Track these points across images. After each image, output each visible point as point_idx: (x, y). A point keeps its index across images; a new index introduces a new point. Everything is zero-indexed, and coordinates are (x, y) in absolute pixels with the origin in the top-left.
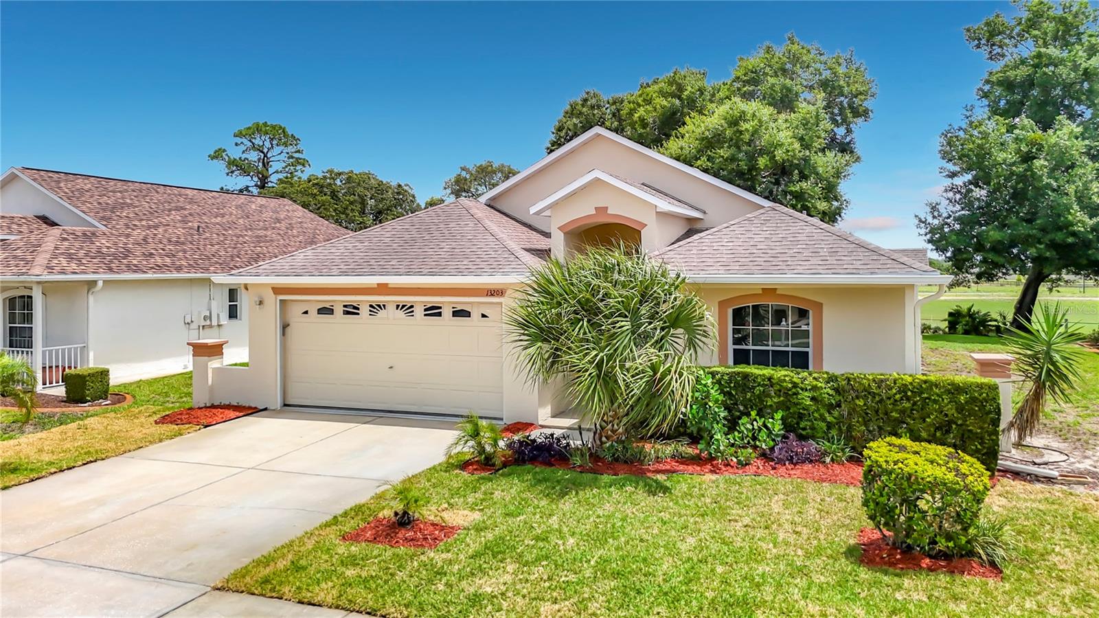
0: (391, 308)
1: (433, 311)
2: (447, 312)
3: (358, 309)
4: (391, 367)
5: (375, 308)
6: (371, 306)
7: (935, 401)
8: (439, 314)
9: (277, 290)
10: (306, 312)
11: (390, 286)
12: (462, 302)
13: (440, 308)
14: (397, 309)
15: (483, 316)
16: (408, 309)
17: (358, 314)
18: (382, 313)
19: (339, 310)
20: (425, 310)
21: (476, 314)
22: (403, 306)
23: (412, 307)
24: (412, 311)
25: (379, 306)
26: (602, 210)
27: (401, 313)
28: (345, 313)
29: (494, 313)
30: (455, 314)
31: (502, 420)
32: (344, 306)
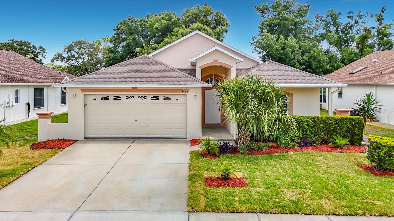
0: (136, 97)
1: (155, 98)
2: (161, 98)
3: (121, 98)
4: (136, 121)
5: (128, 97)
6: (127, 96)
7: (345, 124)
8: (158, 99)
9: (83, 90)
10: (95, 99)
11: (138, 88)
12: (167, 94)
13: (158, 97)
14: (139, 97)
15: (177, 100)
16: (144, 97)
17: (121, 100)
18: (132, 99)
19: (111, 98)
20: (152, 98)
21: (173, 98)
22: (142, 96)
23: (146, 96)
24: (146, 98)
25: (131, 96)
26: (216, 61)
27: (141, 99)
28: (114, 99)
29: (181, 98)
30: (164, 99)
31: (186, 138)
32: (114, 97)
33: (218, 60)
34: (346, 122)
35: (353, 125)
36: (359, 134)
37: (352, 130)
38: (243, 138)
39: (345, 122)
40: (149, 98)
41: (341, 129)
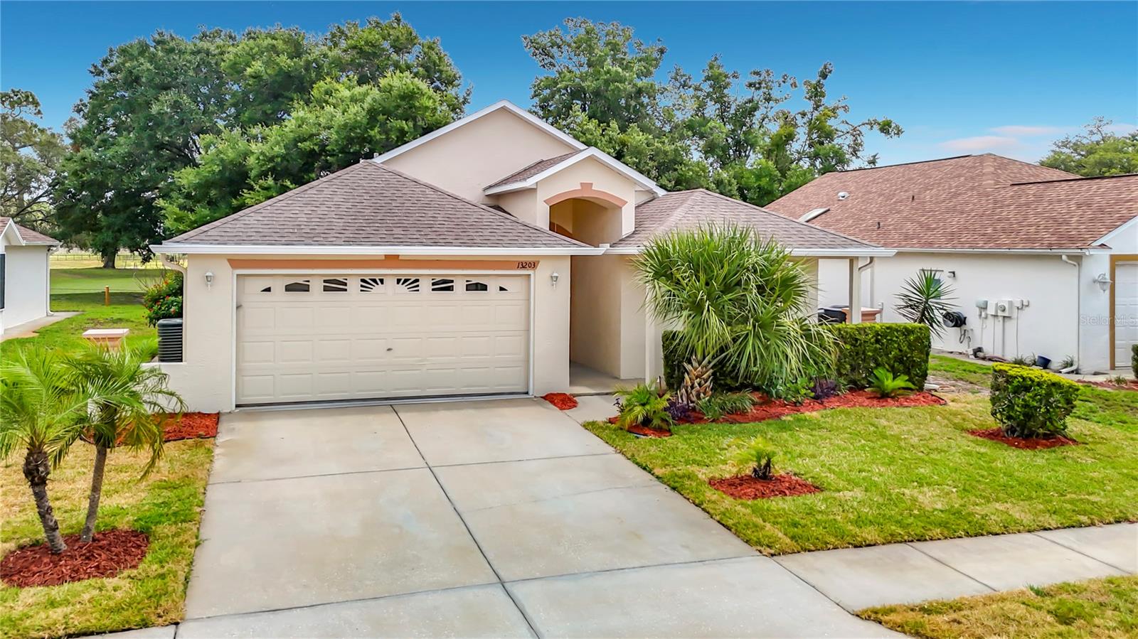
0: (390, 283)
1: (444, 286)
2: (459, 285)
3: (346, 284)
4: (389, 350)
5: (366, 284)
6: (363, 281)
8: (450, 289)
9: (235, 262)
10: (268, 290)
11: (400, 258)
12: (476, 274)
13: (452, 281)
14: (398, 283)
15: (502, 289)
16: (413, 284)
17: (346, 290)
18: (378, 289)
19: (317, 286)
20: (433, 284)
21: (493, 286)
22: (406, 281)
23: (417, 281)
24: (418, 286)
25: (374, 281)
26: (586, 186)
27: (403, 288)
28: (326, 289)
29: (514, 286)
30: (469, 288)
31: (527, 393)
32: (325, 281)
33: (592, 184)
34: (897, 337)
35: (910, 345)
36: (920, 365)
37: (909, 355)
38: (700, 384)
39: (895, 339)
40: (425, 285)
41: (887, 355)
